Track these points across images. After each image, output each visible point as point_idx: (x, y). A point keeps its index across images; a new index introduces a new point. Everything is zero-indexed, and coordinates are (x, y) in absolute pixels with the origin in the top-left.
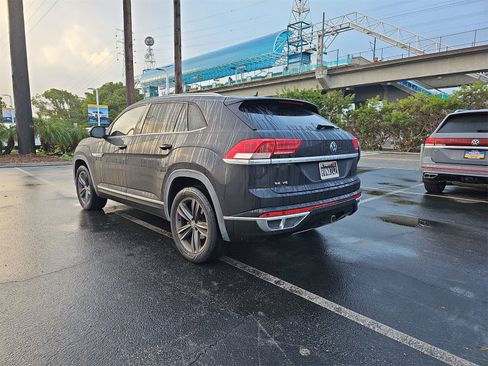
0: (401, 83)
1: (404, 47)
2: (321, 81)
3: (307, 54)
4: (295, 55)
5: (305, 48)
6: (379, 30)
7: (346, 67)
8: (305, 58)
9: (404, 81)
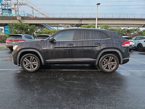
0: (44, 25)
1: (43, 14)
2: (19, 20)
3: (10, 10)
4: (5, 9)
5: (9, 8)
6: (35, 8)
7: (27, 17)
8: (10, 11)
9: (45, 24)
